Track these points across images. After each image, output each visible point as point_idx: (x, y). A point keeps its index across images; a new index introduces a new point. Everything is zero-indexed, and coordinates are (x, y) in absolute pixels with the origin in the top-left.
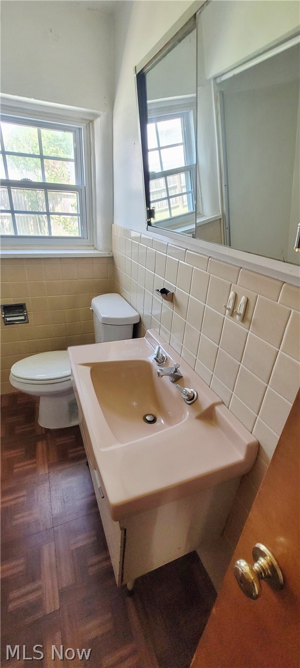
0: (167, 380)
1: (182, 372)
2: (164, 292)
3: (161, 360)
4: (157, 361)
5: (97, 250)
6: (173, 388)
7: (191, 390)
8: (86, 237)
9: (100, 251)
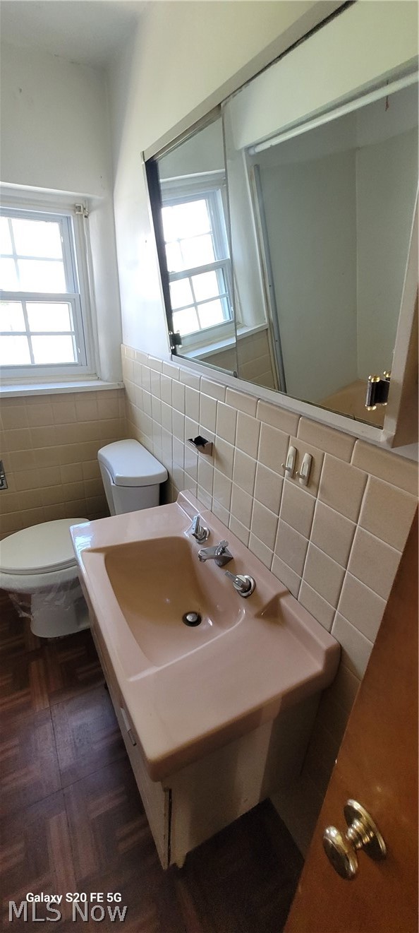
0: (212, 564)
1: (233, 551)
2: (199, 442)
3: (201, 536)
4: (197, 537)
5: (101, 380)
6: (221, 574)
7: (246, 577)
8: (84, 363)
9: (107, 381)
